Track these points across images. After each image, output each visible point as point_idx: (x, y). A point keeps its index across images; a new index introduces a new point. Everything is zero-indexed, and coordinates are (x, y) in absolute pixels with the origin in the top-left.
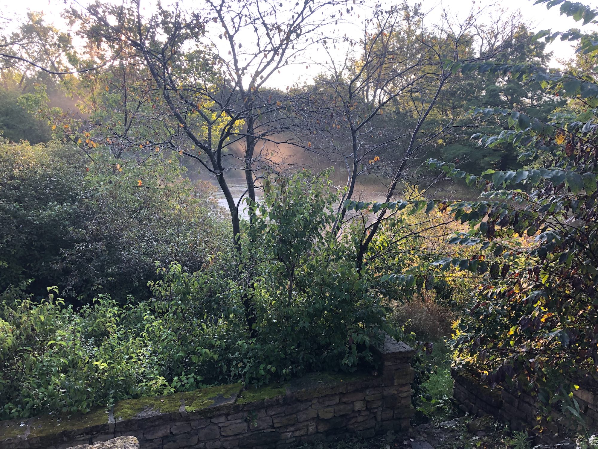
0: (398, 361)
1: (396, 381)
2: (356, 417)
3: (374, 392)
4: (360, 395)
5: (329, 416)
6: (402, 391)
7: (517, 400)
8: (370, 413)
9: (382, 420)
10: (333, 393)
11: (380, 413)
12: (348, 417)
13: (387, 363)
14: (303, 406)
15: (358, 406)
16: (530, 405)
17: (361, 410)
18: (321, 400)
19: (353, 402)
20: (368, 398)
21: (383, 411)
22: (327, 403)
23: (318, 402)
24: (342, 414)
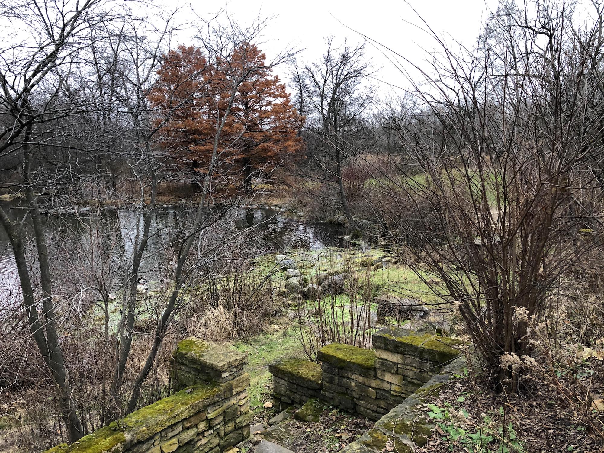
0: (234, 370)
1: (233, 391)
2: (200, 440)
3: (215, 408)
4: (203, 416)
5: (175, 448)
6: (241, 399)
7: (336, 378)
8: (214, 431)
9: (226, 435)
10: (177, 421)
11: (223, 428)
12: (193, 443)
13: (224, 375)
14: (145, 447)
15: (202, 426)
16: (349, 378)
17: (205, 431)
18: (163, 434)
19: (196, 426)
20: (210, 416)
21: (225, 425)
22: (170, 435)
23: (161, 437)
24: (186, 441)
